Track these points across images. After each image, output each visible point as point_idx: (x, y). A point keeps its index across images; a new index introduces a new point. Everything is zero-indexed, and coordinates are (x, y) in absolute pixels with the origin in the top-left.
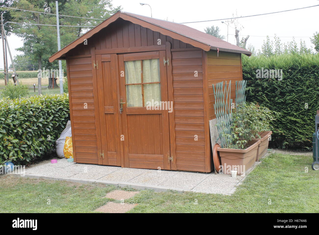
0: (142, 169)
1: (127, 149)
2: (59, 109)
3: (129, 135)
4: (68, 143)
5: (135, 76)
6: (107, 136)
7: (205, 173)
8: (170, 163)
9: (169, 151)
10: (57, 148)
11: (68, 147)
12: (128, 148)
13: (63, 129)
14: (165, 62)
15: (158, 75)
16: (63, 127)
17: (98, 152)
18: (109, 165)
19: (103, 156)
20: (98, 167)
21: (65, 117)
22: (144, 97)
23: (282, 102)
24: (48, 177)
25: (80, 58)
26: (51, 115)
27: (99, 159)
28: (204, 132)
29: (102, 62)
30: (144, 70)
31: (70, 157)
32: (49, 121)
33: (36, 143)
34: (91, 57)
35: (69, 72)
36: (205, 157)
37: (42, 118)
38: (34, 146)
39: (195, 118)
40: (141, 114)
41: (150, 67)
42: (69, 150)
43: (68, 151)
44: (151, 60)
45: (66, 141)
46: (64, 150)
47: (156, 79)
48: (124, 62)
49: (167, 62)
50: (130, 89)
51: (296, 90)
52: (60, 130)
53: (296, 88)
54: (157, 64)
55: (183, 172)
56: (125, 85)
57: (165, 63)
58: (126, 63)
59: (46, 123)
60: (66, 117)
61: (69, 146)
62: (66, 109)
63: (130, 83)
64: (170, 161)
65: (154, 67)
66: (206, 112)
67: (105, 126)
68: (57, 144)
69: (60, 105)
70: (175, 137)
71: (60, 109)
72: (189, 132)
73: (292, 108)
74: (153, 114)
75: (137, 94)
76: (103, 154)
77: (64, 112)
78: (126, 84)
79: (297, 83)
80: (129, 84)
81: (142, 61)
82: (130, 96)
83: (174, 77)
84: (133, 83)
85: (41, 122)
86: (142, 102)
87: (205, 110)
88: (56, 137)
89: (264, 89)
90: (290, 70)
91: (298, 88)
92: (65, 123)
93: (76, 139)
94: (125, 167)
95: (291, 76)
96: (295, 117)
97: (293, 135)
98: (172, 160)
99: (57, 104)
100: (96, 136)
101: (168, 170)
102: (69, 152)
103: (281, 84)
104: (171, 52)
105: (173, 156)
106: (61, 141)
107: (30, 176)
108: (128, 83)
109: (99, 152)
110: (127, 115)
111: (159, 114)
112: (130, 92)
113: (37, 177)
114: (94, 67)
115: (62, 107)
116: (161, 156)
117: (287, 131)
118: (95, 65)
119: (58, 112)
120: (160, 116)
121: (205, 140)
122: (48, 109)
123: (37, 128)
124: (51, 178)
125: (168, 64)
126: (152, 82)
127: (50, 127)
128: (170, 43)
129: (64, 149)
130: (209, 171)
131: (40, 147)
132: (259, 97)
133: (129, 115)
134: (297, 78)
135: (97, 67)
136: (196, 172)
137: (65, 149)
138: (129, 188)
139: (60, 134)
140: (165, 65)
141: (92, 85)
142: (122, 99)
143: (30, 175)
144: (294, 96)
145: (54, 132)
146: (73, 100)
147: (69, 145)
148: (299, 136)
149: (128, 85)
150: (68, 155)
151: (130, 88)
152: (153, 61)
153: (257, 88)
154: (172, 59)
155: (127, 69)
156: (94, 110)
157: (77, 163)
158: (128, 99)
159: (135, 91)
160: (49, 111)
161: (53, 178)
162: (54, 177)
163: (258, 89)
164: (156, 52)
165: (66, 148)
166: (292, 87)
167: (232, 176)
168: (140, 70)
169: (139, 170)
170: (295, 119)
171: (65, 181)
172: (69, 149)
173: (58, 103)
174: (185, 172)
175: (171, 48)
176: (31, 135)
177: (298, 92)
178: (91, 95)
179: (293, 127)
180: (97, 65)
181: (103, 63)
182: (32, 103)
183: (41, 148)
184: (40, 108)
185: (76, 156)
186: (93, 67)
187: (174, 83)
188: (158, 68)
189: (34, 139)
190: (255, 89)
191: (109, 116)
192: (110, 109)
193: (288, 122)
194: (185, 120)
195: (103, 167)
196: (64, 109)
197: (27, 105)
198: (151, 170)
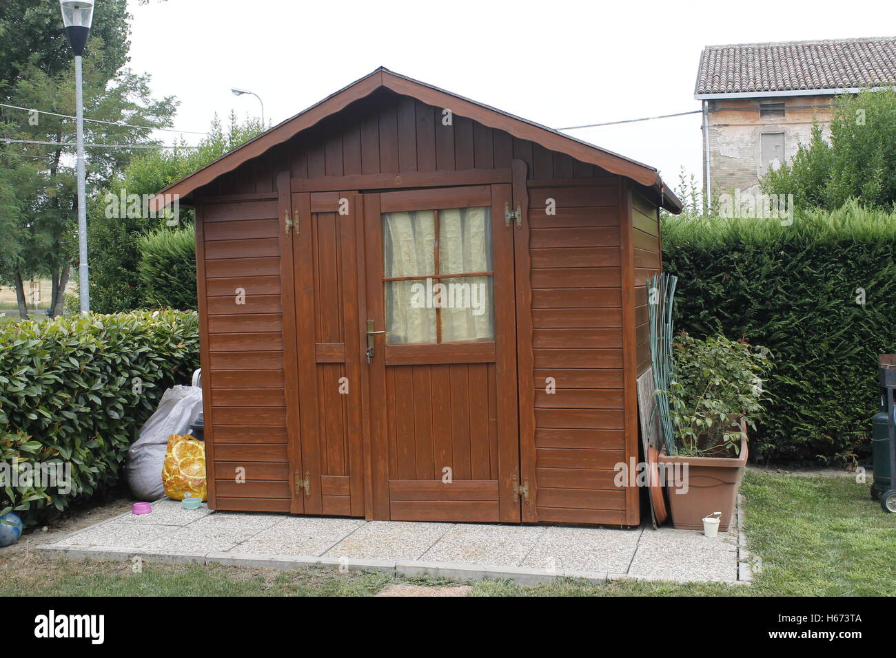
0: (432, 524)
1: (382, 466)
2: (138, 354)
3: (392, 425)
4: (178, 453)
5: (414, 256)
6: (320, 429)
7: (625, 528)
8: (519, 504)
9: (517, 468)
10: (132, 470)
11: (179, 463)
12: (387, 462)
13: (151, 413)
14: (509, 215)
15: (486, 254)
16: (150, 408)
17: (291, 477)
18: (324, 513)
19: (307, 489)
20: (291, 519)
21: (155, 378)
22: (441, 315)
23: (761, 336)
24: (158, 553)
25: (239, 202)
26: (122, 371)
27: (293, 497)
28: (624, 413)
29: (312, 213)
30: (441, 238)
31: (185, 496)
32: (116, 388)
33: (84, 453)
34: (277, 199)
35: (204, 244)
37: (100, 381)
38: (77, 462)
39: (596, 373)
40: (431, 365)
41: (460, 230)
42: (182, 476)
43: (180, 477)
44: (463, 210)
45: (170, 449)
46: (166, 474)
47: (479, 263)
48: (382, 214)
49: (516, 216)
50: (398, 293)
51: (798, 306)
52: (141, 416)
53: (796, 300)
54: (483, 222)
55: (558, 526)
57: (508, 219)
58: (388, 219)
59: (110, 395)
60: (159, 379)
61: (182, 463)
62: (157, 355)
63: (398, 276)
64: (520, 496)
65: (473, 230)
66: (629, 354)
67: (316, 399)
68: (133, 458)
69: (142, 343)
70: (534, 429)
71: (142, 354)
72: (576, 412)
73: (786, 351)
74: (468, 364)
76: (306, 484)
77: (151, 362)
78: (386, 276)
79: (802, 286)
80: (394, 276)
81: (438, 213)
82: (395, 312)
83: (536, 259)
84: (406, 275)
85: (96, 393)
86: (433, 329)
87: (625, 350)
88: (132, 438)
89: (709, 303)
90: (782, 253)
91: (801, 299)
92: (153, 397)
93: (217, 440)
94: (375, 519)
95: (784, 266)
96: (794, 375)
97: (787, 426)
98: (526, 495)
99: (135, 342)
100: (285, 429)
101: (513, 522)
102: (182, 481)
103: (761, 291)
104: (528, 188)
105: (529, 484)
106: (146, 450)
107: (94, 554)
108: (390, 274)
109: (294, 475)
110: (386, 367)
111: (488, 364)
112: (397, 302)
113: (119, 554)
114: (287, 229)
115: (145, 349)
116: (492, 484)
117: (773, 414)
118: (288, 222)
119: (136, 362)
120: (491, 369)
121: (626, 435)
122: (112, 355)
123: (88, 410)
124: (169, 556)
125: (519, 221)
126: (467, 272)
127: (120, 406)
128: (526, 162)
129: (165, 470)
130: (637, 523)
131: (91, 466)
132: (695, 323)
133: (394, 367)
134: (801, 273)
135: (297, 227)
136: (596, 526)
137: (168, 472)
138: (433, 577)
139: (139, 427)
140: (507, 225)
141: (277, 280)
142: (372, 321)
143: (93, 549)
144: (793, 321)
145: (126, 421)
146: (211, 324)
147: (182, 461)
148: (802, 427)
149: (391, 281)
150: (177, 489)
151: (397, 290)
152: (470, 213)
153: (691, 300)
154: (529, 208)
155: (390, 235)
156: (282, 353)
157: (218, 511)
158: (391, 322)
160: (114, 359)
161: (174, 557)
162: (178, 554)
163: (693, 303)
164: (483, 187)
165: (174, 467)
166: (787, 297)
167: (703, 534)
168: (428, 237)
169: (424, 524)
170: (793, 382)
171: (216, 564)
172: (181, 471)
173: (136, 338)
174: (561, 527)
175: (528, 178)
176: (71, 430)
177: (802, 310)
178: (274, 309)
179: (789, 403)
180: (297, 221)
181: (315, 217)
182: (71, 335)
183: (95, 470)
184: (93, 350)
185: (216, 491)
186: (284, 228)
187: (535, 276)
188: (486, 235)
189: (78, 442)
190: (687, 302)
191: (329, 372)
192: (334, 350)
193: (776, 390)
194: (565, 378)
195: (307, 520)
196: (150, 355)
197: (59, 339)
198: (459, 524)
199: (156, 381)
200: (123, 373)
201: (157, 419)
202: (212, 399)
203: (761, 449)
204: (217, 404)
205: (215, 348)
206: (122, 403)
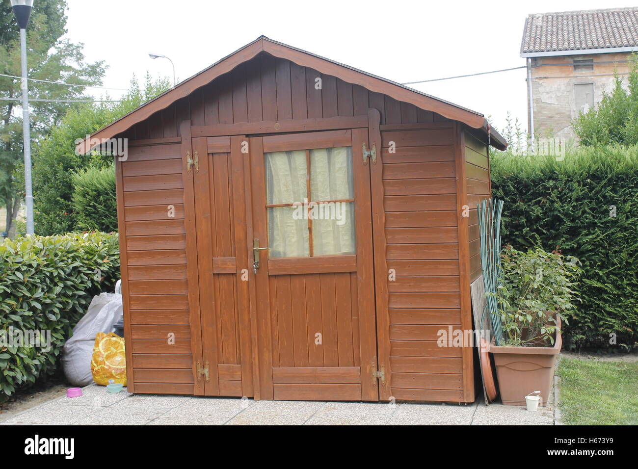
0: (308, 402)
1: (267, 356)
2: (71, 268)
3: (274, 323)
4: (104, 347)
5: (291, 187)
6: (217, 326)
7: (463, 404)
8: (377, 386)
9: (375, 356)
10: (67, 361)
11: (105, 356)
12: (271, 353)
13: (82, 315)
14: (366, 153)
15: (349, 184)
16: (81, 311)
17: (194, 366)
18: (221, 395)
19: (207, 375)
20: (195, 400)
21: (85, 287)
22: (313, 234)
23: (572, 248)
25: (150, 145)
26: (58, 282)
27: (196, 382)
28: (460, 312)
29: (208, 154)
30: (312, 172)
31: (110, 382)
32: (53, 296)
33: (27, 349)
34: (180, 143)
35: (123, 179)
36: (462, 367)
37: (40, 290)
38: (22, 356)
39: (439, 279)
40: (305, 275)
41: (327, 166)
42: (107, 366)
43: (106, 367)
44: (329, 149)
45: (97, 345)
46: (94, 364)
47: (343, 191)
48: (264, 153)
49: (372, 154)
50: (278, 216)
51: (602, 223)
52: (74, 318)
53: (601, 219)
54: (345, 159)
55: (408, 403)
56: (266, 208)
57: (365, 156)
58: (269, 157)
59: (48, 301)
60: (88, 288)
61: (107, 355)
62: (86, 269)
63: (278, 203)
64: (378, 379)
65: (338, 166)
66: (464, 264)
67: (213, 303)
68: (68, 352)
69: (74, 259)
70: (388, 325)
71: (75, 268)
72: (422, 311)
73: (593, 260)
74: (335, 273)
75: (294, 228)
76: (206, 371)
77: (82, 275)
78: (269, 204)
79: (605, 207)
80: (274, 204)
81: (310, 151)
82: (276, 232)
83: (387, 188)
84: (284, 202)
85: (37, 300)
86: (307, 245)
87: (461, 261)
88: (66, 337)
89: (530, 222)
90: (589, 180)
91: (605, 217)
92: (84, 302)
93: (134, 337)
94: (262, 399)
95: (590, 191)
96: (600, 279)
97: (595, 320)
98: (383, 378)
99: (68, 258)
100: (189, 327)
101: (373, 400)
102: (107, 370)
103: (572, 211)
104: (381, 131)
105: (385, 370)
106: (78, 345)
108: (272, 201)
109: (197, 364)
110: (269, 276)
111: (350, 273)
112: (277, 224)
114: (189, 166)
115: (77, 263)
116: (355, 370)
117: (583, 311)
118: (190, 161)
119: (70, 275)
120: (354, 276)
122: (50, 269)
123: (31, 313)
125: (374, 158)
126: (333, 199)
127: (56, 311)
128: (379, 111)
129: (93, 361)
130: (472, 400)
131: (33, 359)
132: (519, 238)
133: (276, 276)
134: (604, 197)
135: (197, 165)
136: (440, 403)
137: (95, 363)
139: (73, 327)
140: (365, 161)
141: (181, 207)
142: (258, 239)
144: (598, 236)
145: (62, 322)
146: (129, 244)
147: (106, 353)
148: (607, 321)
149: (272, 207)
150: (103, 376)
151: (277, 213)
152: (335, 152)
153: (515, 220)
154: (382, 147)
155: (271, 170)
156: (185, 266)
157: (136, 394)
158: (272, 241)
159: (289, 222)
160: (52, 272)
163: (517, 222)
164: (345, 131)
165: (100, 359)
166: (592, 216)
167: (526, 409)
168: (302, 171)
169: (301, 403)
170: (599, 285)
172: (106, 362)
173: (70, 255)
174: (411, 404)
175: (381, 123)
177: (605, 227)
178: (179, 231)
179: (596, 302)
180: (196, 160)
181: (211, 156)
182: (16, 253)
183: (36, 362)
184: (35, 265)
185: (134, 378)
186: (186, 165)
187: (388, 202)
188: (348, 169)
190: (512, 221)
191: (224, 281)
192: (227, 264)
193: (585, 291)
194: (412, 284)
195: (207, 400)
196: (81, 269)
197: (7, 257)
198: (329, 403)
199: (86, 290)
200: (59, 284)
201: (87, 320)
202: (130, 304)
203: (574, 339)
204: (134, 307)
205: (132, 262)
206: (58, 308)
